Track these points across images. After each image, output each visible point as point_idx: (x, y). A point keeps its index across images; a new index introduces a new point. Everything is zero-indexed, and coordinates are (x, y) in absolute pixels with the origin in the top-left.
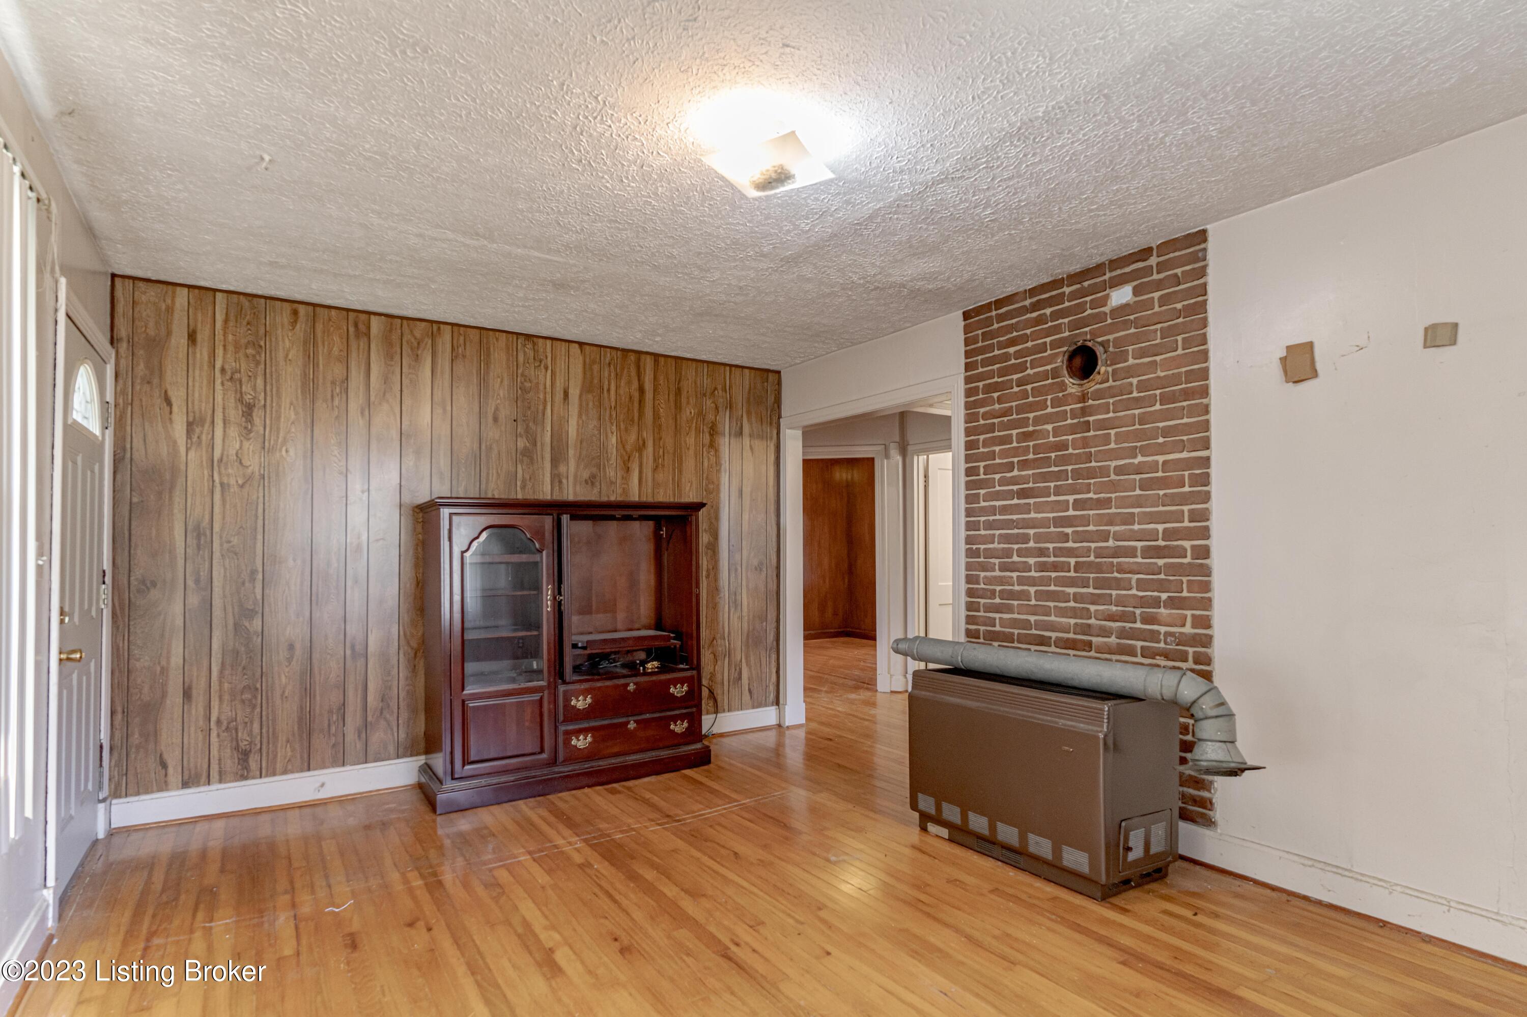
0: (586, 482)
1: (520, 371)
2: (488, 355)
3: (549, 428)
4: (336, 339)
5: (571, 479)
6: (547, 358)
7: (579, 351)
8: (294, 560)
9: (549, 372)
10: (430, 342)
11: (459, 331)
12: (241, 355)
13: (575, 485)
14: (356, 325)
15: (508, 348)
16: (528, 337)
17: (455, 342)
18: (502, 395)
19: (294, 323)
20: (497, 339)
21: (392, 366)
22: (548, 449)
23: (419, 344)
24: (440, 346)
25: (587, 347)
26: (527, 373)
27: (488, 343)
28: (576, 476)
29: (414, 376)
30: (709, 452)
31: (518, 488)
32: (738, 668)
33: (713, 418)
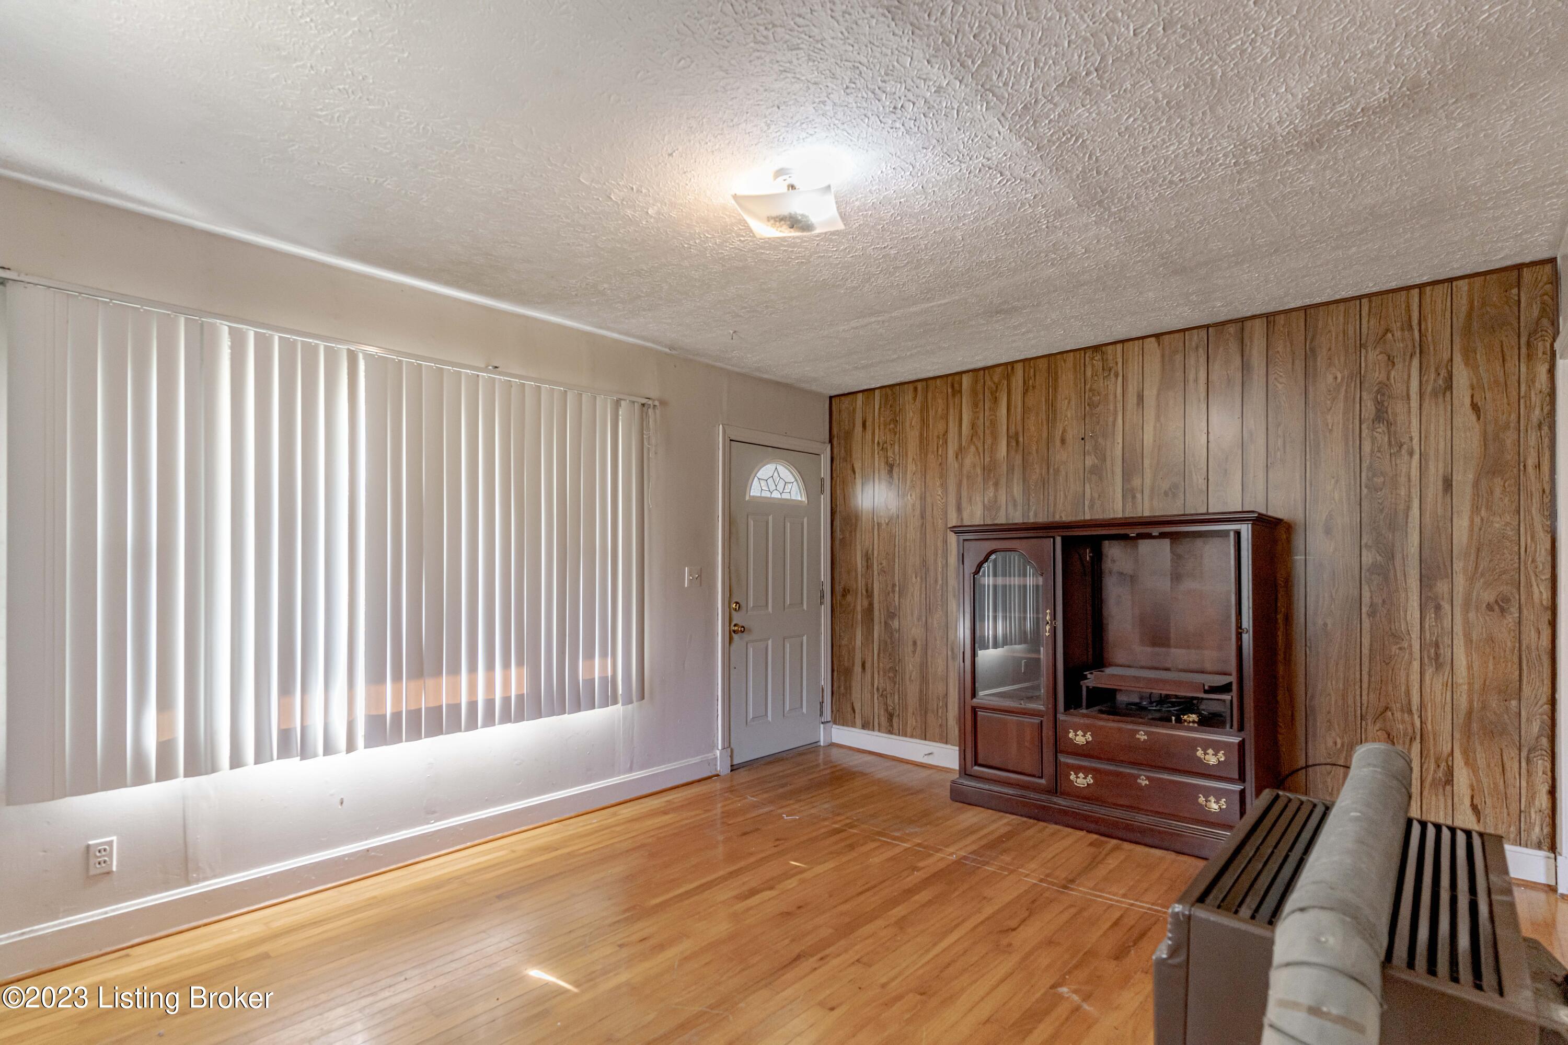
0: (1166, 494)
1: (1088, 387)
2: (1056, 380)
3: (1120, 441)
4: (940, 401)
5: (1147, 492)
6: (1117, 363)
7: (1156, 345)
8: (916, 577)
9: (1120, 378)
10: (1006, 382)
11: (1030, 364)
12: (887, 430)
13: (1151, 499)
14: (953, 386)
15: (1075, 368)
16: (1097, 348)
17: (1026, 375)
18: (1069, 415)
19: (915, 399)
20: (1065, 361)
21: (977, 412)
22: (1119, 462)
23: (997, 387)
24: (1014, 384)
25: (1167, 337)
26: (1095, 387)
27: (1056, 367)
28: (1152, 489)
29: (993, 417)
31: (1086, 508)
32: (1443, 765)
33: (1383, 377)
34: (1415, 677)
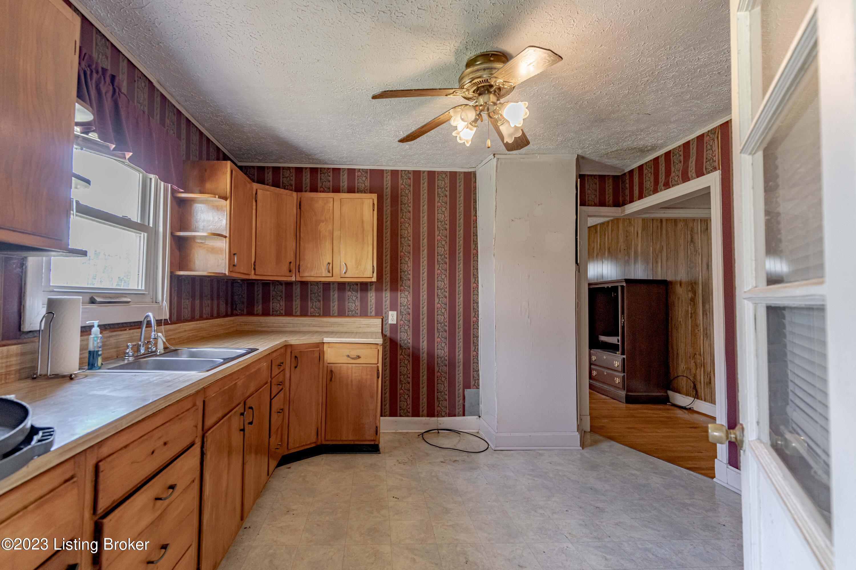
30: (690, 245)
32: (709, 376)
33: (692, 225)
34: (702, 342)
